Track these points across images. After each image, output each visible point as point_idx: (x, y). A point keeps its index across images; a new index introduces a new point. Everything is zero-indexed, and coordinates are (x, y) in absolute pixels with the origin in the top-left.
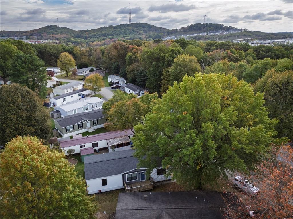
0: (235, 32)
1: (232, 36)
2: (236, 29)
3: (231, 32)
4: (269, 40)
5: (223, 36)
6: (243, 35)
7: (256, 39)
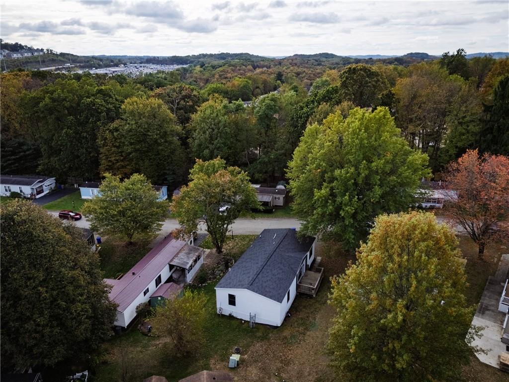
0: (33, 54)
1: (31, 62)
2: (30, 50)
3: (26, 55)
4: (96, 68)
5: (13, 63)
6: (50, 60)
7: (76, 66)
